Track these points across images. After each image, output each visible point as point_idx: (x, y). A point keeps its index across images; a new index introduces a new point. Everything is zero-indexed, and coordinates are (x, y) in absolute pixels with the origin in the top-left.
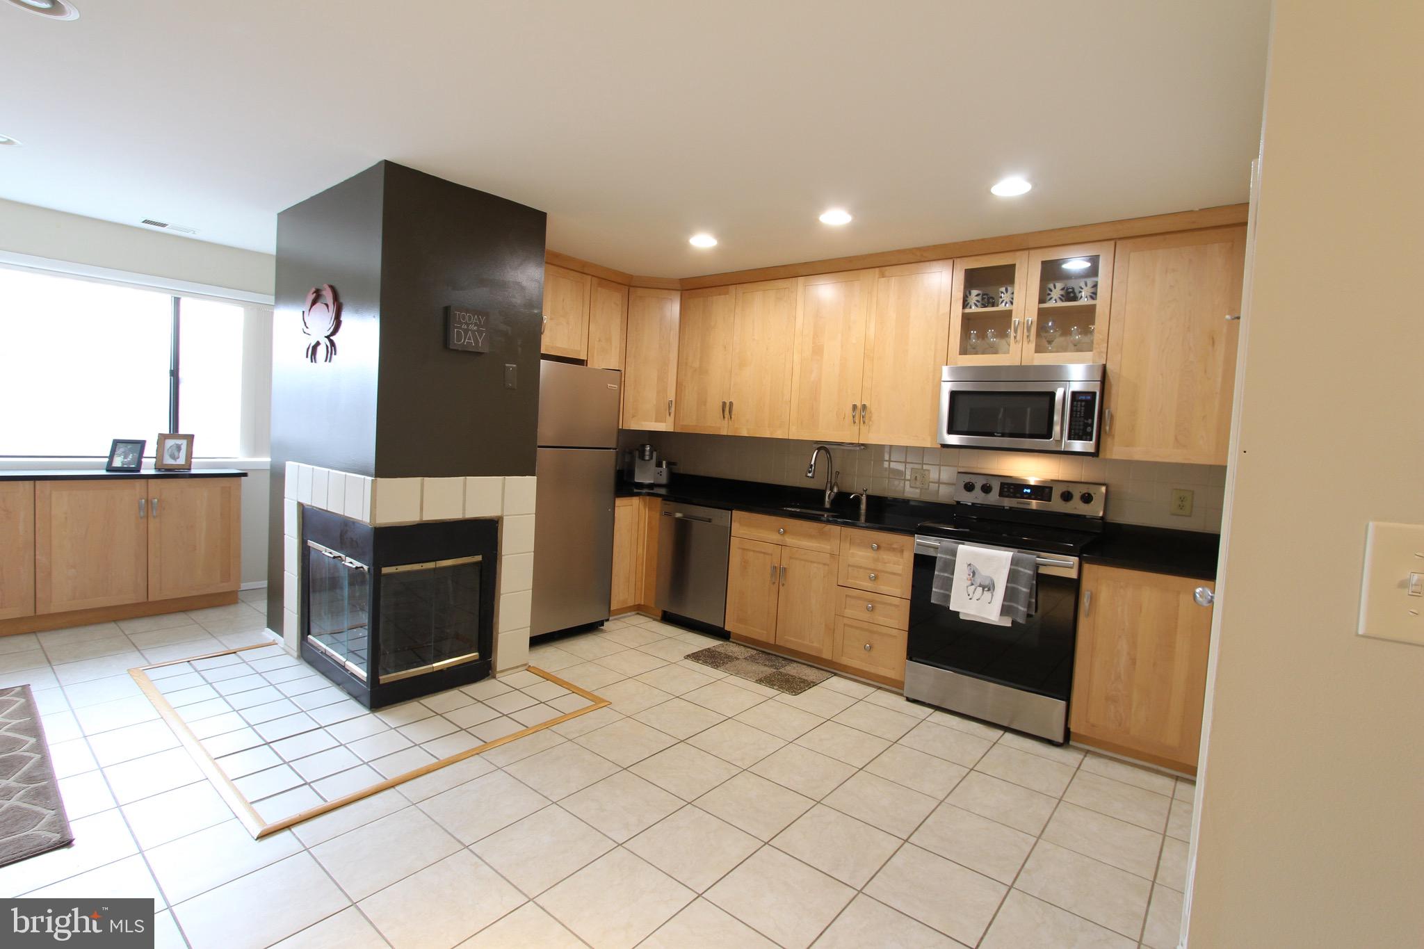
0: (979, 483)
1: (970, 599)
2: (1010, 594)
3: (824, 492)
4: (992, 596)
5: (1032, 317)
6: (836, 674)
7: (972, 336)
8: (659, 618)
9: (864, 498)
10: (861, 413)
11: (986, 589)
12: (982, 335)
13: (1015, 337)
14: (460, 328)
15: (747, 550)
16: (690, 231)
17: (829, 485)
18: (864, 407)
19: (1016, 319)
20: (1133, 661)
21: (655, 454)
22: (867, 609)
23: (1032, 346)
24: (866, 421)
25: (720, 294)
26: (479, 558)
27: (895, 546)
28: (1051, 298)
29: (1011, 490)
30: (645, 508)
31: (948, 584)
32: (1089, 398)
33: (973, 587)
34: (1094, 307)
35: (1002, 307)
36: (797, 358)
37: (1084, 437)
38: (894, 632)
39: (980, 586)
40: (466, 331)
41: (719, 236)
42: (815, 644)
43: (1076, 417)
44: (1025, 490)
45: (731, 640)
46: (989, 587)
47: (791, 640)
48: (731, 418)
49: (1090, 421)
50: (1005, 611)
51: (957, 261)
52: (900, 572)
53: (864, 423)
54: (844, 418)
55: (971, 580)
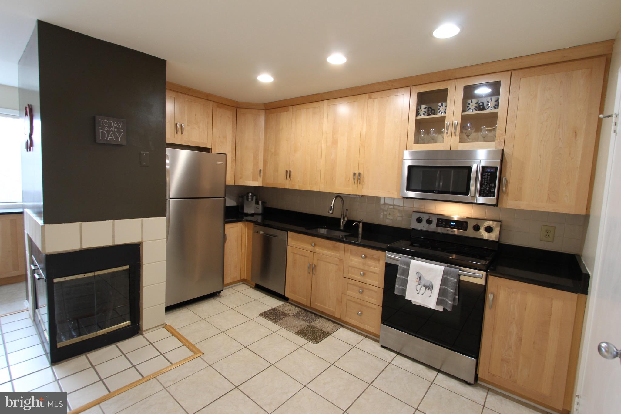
0: (425, 218)
1: (418, 293)
2: (442, 292)
3: (339, 220)
4: (431, 292)
5: (458, 120)
6: (342, 326)
7: (422, 133)
8: (254, 286)
9: (361, 225)
10: (358, 177)
11: (428, 288)
12: (428, 132)
13: (447, 133)
14: (104, 129)
15: (297, 254)
16: (258, 73)
17: (343, 217)
18: (360, 174)
19: (447, 122)
20: (520, 339)
21: (255, 198)
22: (359, 292)
23: (458, 138)
24: (361, 182)
25: (284, 111)
26: (127, 267)
27: (375, 257)
28: (469, 109)
29: (444, 223)
30: (245, 228)
31: (405, 283)
32: (493, 170)
33: (420, 286)
34: (497, 113)
35: (439, 115)
36: (324, 146)
37: (489, 195)
38: (375, 307)
39: (424, 286)
40: (108, 132)
41: (275, 75)
42: (331, 309)
43: (484, 182)
44: (452, 223)
45: (289, 301)
46: (429, 287)
47: (319, 305)
48: (290, 179)
49: (493, 185)
50: (439, 302)
51: (413, 88)
52: (378, 272)
53: (360, 183)
54: (349, 180)
55: (418, 282)
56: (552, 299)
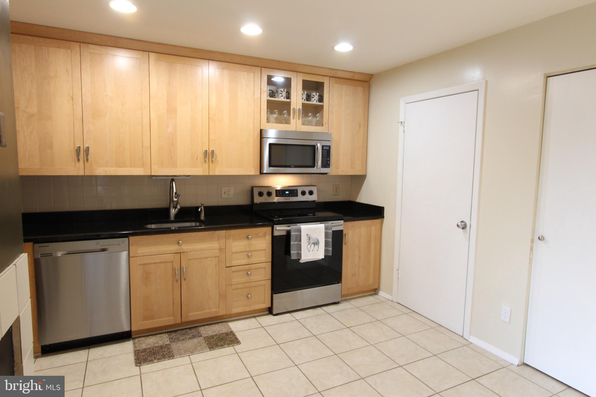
0: (267, 191)
3: (167, 210)
4: (318, 247)
5: (300, 106)
8: (40, 354)
9: (201, 209)
10: (209, 155)
11: (315, 244)
13: (293, 116)
15: (150, 264)
18: (212, 152)
19: (293, 107)
23: (301, 121)
29: (281, 193)
31: (299, 247)
32: (327, 148)
33: (310, 245)
34: (321, 106)
37: (325, 166)
38: (264, 282)
39: (313, 244)
41: (139, 6)
43: (324, 157)
44: (286, 192)
45: (133, 337)
46: (316, 243)
47: (194, 315)
48: (87, 160)
49: (329, 159)
51: (263, 69)
52: (263, 248)
53: (212, 161)
54: (197, 159)
55: (308, 242)
56: (371, 226)
